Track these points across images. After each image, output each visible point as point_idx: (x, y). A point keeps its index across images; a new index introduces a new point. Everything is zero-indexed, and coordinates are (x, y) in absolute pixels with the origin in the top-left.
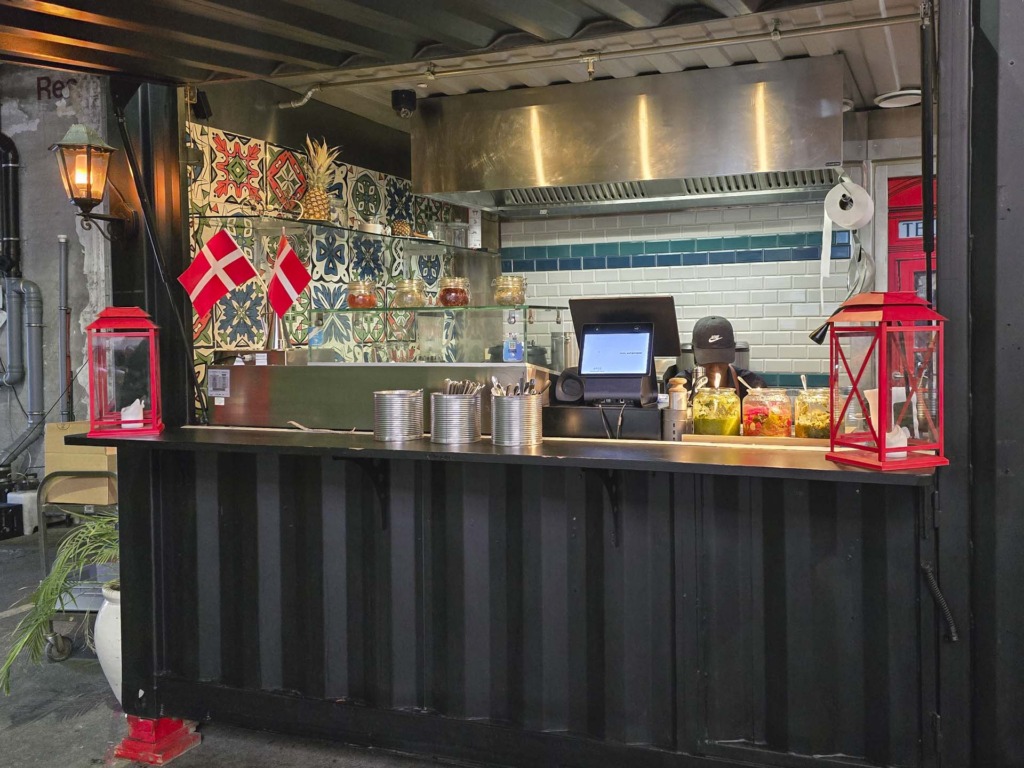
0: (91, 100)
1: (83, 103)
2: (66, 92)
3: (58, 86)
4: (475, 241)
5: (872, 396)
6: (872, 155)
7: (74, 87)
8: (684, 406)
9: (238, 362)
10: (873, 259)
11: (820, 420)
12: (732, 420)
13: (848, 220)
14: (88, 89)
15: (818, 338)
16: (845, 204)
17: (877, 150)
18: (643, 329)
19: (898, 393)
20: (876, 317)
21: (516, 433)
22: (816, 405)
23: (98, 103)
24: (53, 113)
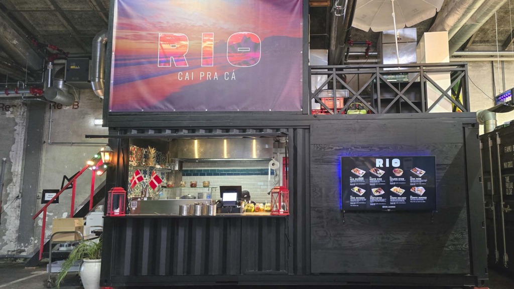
0: (22, 113)
1: (18, 114)
2: (11, 109)
3: (8, 107)
4: (177, 168)
5: (278, 204)
6: (279, 152)
7: (15, 108)
8: (243, 207)
9: (139, 200)
10: (279, 176)
11: (269, 209)
12: (253, 209)
13: (274, 168)
14: (21, 109)
15: (269, 194)
16: (273, 164)
17: (280, 151)
18: (235, 192)
19: (282, 204)
20: (279, 190)
21: (212, 212)
22: (268, 206)
23: (25, 114)
24: (4, 116)
